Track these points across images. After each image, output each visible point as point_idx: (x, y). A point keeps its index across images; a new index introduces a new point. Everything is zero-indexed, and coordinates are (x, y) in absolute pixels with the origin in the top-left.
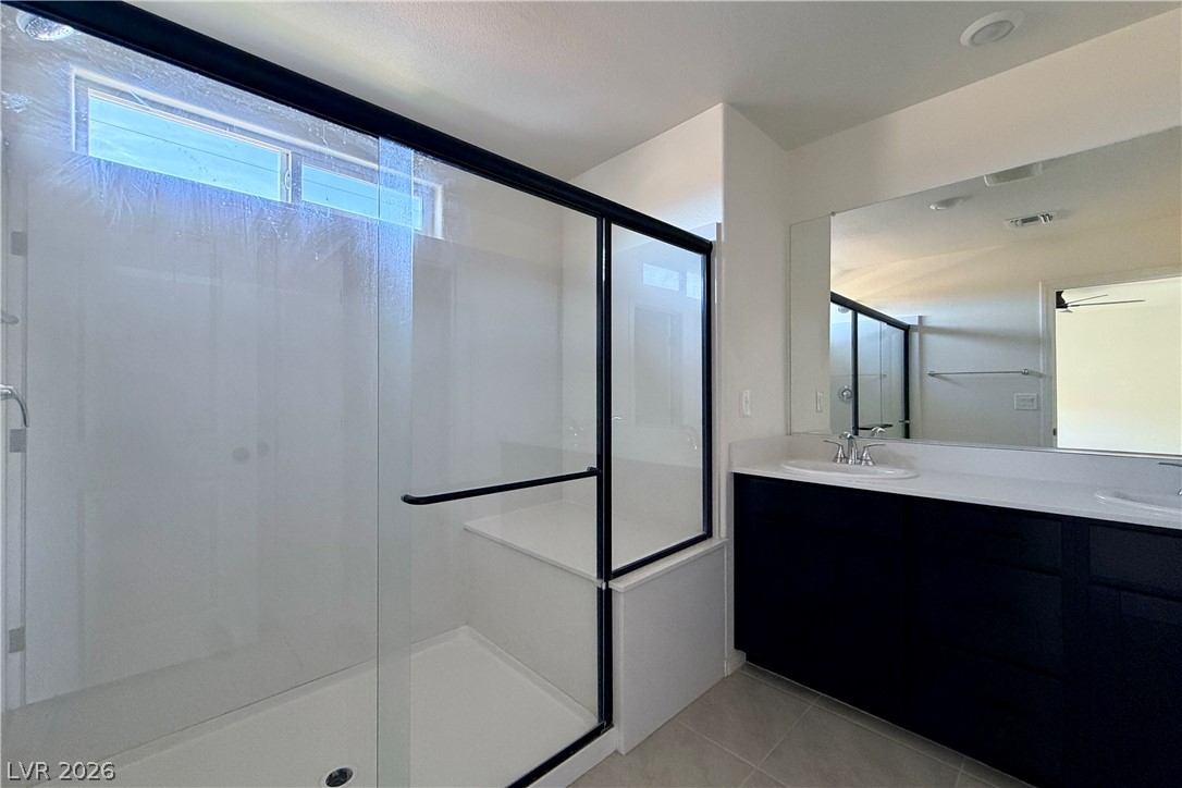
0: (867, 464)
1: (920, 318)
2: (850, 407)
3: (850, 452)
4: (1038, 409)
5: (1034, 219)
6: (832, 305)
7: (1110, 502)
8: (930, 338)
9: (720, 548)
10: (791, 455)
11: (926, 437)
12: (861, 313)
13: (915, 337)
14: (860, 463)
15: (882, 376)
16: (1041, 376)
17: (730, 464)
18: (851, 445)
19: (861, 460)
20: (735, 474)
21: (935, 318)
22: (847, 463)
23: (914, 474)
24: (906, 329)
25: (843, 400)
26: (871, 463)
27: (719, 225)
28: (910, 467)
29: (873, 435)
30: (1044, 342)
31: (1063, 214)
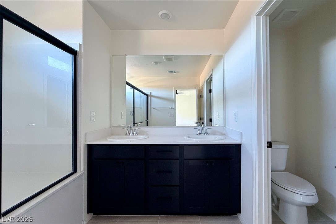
0: (135, 135)
1: (150, 93)
2: (133, 117)
3: (130, 131)
4: (173, 117)
5: (173, 72)
6: (127, 85)
7: (187, 139)
8: (153, 98)
9: (81, 175)
10: (112, 134)
11: (152, 126)
12: (136, 89)
13: (149, 98)
14: (133, 135)
15: (141, 108)
16: (173, 109)
17: (86, 141)
18: (131, 129)
19: (134, 134)
20: (88, 145)
21: (154, 94)
22: (130, 135)
23: (148, 137)
24: (147, 95)
25: (131, 115)
26: (136, 135)
27: (80, 45)
28: (147, 135)
29: (137, 125)
30: (174, 101)
31: (178, 72)
